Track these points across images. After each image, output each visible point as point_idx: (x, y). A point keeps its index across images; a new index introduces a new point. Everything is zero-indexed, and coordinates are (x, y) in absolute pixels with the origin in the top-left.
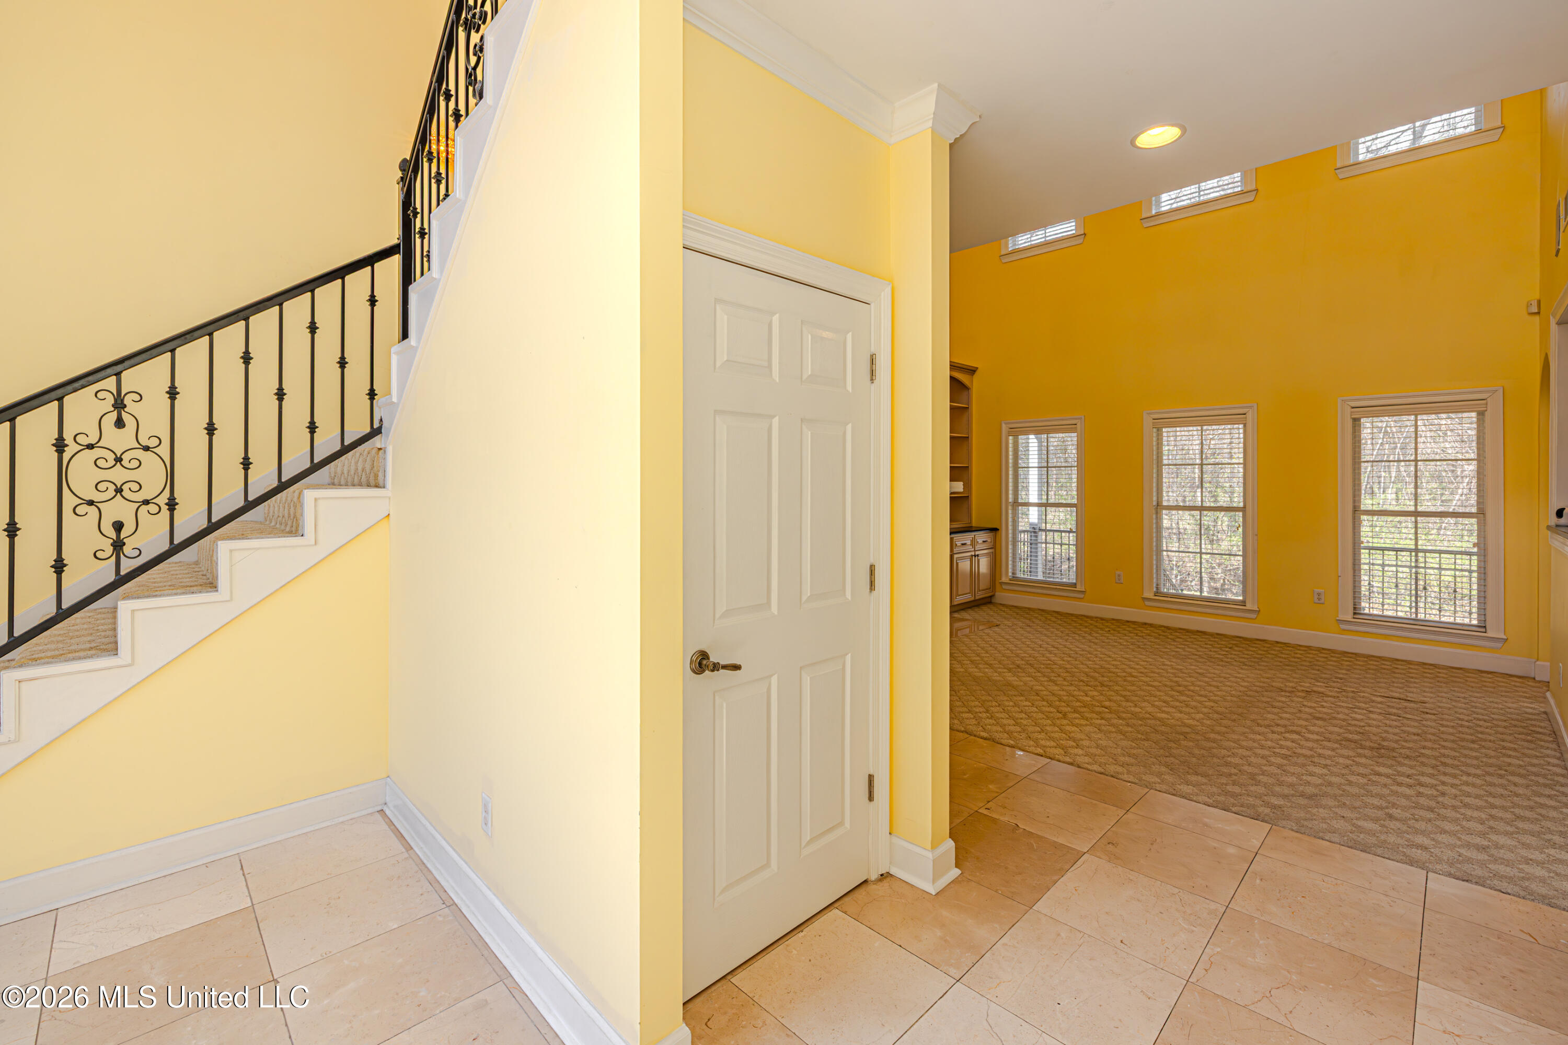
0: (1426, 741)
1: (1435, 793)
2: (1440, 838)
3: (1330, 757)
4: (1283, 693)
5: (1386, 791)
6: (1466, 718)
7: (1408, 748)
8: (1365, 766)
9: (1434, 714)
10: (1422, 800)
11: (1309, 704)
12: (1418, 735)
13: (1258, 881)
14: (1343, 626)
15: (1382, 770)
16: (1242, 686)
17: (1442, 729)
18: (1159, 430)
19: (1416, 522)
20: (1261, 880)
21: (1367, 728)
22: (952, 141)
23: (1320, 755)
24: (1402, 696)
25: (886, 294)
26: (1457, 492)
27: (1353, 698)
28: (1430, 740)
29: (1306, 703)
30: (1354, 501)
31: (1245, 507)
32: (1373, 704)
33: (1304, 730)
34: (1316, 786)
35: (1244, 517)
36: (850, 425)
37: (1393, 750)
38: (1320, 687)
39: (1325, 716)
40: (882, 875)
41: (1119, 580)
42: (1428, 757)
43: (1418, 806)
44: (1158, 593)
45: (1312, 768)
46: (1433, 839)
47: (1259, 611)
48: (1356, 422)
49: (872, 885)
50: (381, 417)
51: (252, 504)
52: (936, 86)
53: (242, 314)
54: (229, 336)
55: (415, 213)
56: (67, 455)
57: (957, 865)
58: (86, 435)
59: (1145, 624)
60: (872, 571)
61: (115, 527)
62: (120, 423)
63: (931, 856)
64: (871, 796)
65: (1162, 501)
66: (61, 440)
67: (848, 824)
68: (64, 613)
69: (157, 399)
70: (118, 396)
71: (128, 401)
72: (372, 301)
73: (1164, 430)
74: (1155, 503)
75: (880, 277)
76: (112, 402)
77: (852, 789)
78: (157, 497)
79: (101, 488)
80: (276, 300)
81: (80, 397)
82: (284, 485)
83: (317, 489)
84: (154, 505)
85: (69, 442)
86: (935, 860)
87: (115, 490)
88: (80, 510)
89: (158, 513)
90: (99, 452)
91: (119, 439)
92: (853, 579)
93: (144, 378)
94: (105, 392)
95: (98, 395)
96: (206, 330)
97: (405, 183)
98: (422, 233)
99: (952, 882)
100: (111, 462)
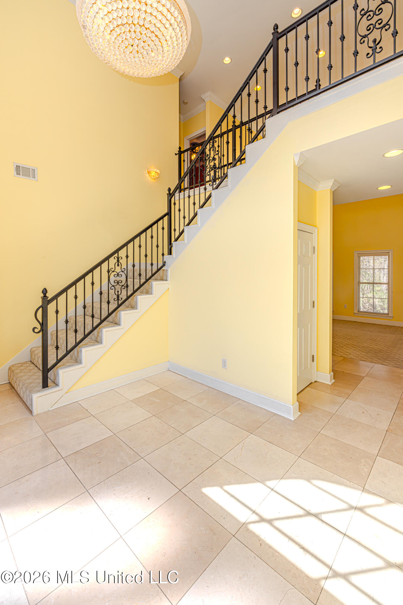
16: (392, 339)
18: (359, 257)
22: (333, 191)
25: (316, 231)
31: (388, 283)
35: (388, 286)
36: (310, 265)
40: (315, 381)
41: (346, 307)
44: (359, 311)
47: (393, 317)
49: (313, 383)
50: (165, 261)
51: (141, 286)
52: (334, 180)
53: (139, 235)
54: (137, 241)
55: (175, 204)
56: (110, 274)
57: (334, 379)
58: (113, 269)
59: (355, 322)
60: (314, 303)
61: (118, 292)
62: (118, 265)
63: (329, 375)
64: (313, 361)
65: (360, 281)
66: (109, 270)
67: (309, 367)
68: (109, 315)
69: (124, 259)
70: (118, 258)
71: (120, 259)
72: (163, 229)
73: (361, 257)
74: (358, 282)
75: (315, 226)
76: (117, 259)
77: (310, 358)
78: (124, 284)
79: (115, 282)
80: (145, 230)
81: (111, 259)
82: (147, 280)
83: (154, 281)
84: (124, 287)
85: (110, 270)
86: (331, 377)
87: (118, 283)
88: (112, 288)
89: (125, 288)
90: (115, 273)
91: (118, 269)
92: (310, 305)
93: (122, 253)
94: (116, 258)
95: (114, 259)
96: (133, 240)
97: (171, 195)
98: (179, 210)
99: (334, 382)
100: (117, 275)
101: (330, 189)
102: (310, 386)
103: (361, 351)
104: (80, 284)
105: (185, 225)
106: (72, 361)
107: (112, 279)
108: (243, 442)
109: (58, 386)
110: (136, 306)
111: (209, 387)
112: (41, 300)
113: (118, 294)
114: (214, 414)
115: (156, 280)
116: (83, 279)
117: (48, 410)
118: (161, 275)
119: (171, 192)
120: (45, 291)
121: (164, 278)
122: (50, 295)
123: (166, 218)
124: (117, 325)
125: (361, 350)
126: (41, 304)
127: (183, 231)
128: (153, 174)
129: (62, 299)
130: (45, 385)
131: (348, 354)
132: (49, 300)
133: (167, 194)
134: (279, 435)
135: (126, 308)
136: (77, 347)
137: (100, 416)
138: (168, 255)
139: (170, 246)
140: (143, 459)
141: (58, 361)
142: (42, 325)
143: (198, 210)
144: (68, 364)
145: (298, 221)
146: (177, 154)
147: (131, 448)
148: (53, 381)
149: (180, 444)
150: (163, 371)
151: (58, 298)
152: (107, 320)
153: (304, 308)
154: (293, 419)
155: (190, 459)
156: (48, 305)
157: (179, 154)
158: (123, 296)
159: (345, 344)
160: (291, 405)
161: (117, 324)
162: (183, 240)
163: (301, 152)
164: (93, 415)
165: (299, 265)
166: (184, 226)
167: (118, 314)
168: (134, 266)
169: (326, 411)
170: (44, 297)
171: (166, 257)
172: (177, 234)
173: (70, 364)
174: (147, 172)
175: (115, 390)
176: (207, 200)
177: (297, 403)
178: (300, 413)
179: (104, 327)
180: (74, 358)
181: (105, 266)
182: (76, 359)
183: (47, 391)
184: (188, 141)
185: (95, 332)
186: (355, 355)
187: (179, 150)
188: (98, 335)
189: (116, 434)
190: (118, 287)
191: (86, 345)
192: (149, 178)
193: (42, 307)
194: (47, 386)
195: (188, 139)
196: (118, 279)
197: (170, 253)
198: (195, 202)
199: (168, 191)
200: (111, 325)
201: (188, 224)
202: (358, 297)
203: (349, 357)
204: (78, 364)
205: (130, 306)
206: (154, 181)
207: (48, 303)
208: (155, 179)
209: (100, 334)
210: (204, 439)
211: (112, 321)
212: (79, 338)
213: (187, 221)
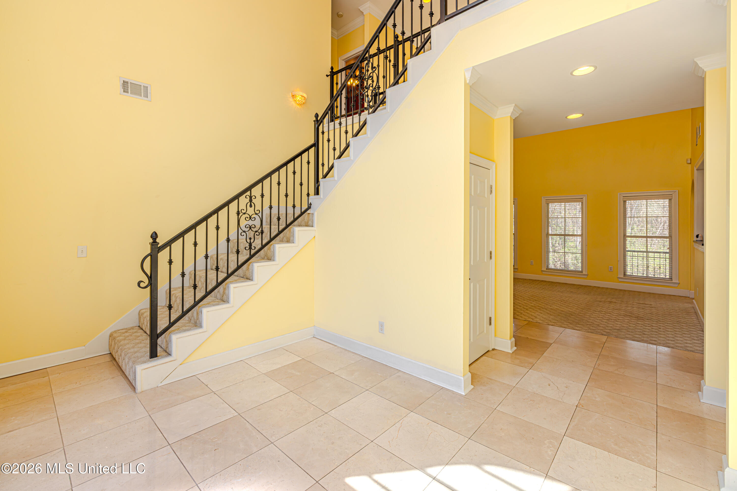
0: (653, 315)
1: (657, 328)
2: (660, 338)
3: (622, 320)
4: (601, 302)
5: (642, 328)
6: (666, 309)
7: (647, 317)
8: (634, 322)
9: (655, 308)
10: (653, 330)
11: (612, 305)
12: (650, 313)
13: (607, 348)
14: (620, 280)
15: (639, 323)
16: (586, 300)
17: (658, 312)
18: (548, 204)
19: (647, 240)
20: (608, 348)
21: (633, 312)
22: (514, 118)
23: (618, 319)
24: (643, 303)
25: (494, 166)
26: (659, 229)
27: (626, 303)
28: (654, 315)
29: (610, 305)
30: (624, 232)
31: (582, 234)
32: (634, 305)
33: (611, 313)
34: (619, 327)
35: (582, 238)
36: (486, 208)
37: (642, 317)
38: (614, 300)
39: (618, 309)
40: (493, 349)
41: (532, 263)
42: (654, 319)
43: (652, 331)
44: (548, 268)
45: (616, 323)
46: (658, 339)
47: (588, 275)
48: (625, 202)
49: (491, 352)
50: (310, 203)
51: (280, 232)
52: (514, 105)
53: (278, 169)
54: (275, 176)
55: (323, 133)
56: (240, 216)
57: (515, 346)
58: (244, 210)
59: (543, 281)
60: (491, 253)
61: (250, 239)
62: (251, 206)
63: (510, 342)
64: (490, 324)
65: (549, 232)
66: (238, 211)
67: (485, 332)
68: (239, 267)
69: (259, 198)
70: (251, 197)
71: (253, 199)
72: (308, 163)
73: (550, 204)
74: (546, 233)
75: (493, 161)
76: (249, 199)
77: (486, 321)
78: (258, 230)
79: (247, 227)
80: (286, 164)
81: (242, 198)
82: (287, 226)
83: (297, 227)
84: (258, 233)
85: (240, 212)
86: (511, 343)
87: (250, 228)
88: (242, 234)
89: (259, 235)
90: (246, 215)
91: (251, 211)
92: (487, 255)
93: (256, 191)
94: (247, 197)
95: (246, 197)
96: (269, 175)
97: (318, 122)
98: (329, 141)
99: (515, 350)
100: (249, 219)
101: (510, 116)
102: (486, 355)
103: (548, 314)
104: (201, 228)
105: (336, 158)
106: (191, 324)
107: (243, 223)
108: (401, 421)
109: (171, 355)
110: (273, 257)
111: (363, 357)
112: (149, 246)
113: (250, 242)
114: (368, 388)
115: (299, 226)
116: (205, 221)
117: (156, 386)
118: (306, 220)
119: (319, 119)
120: (154, 236)
121: (309, 223)
122: (161, 241)
123: (312, 151)
124: (249, 280)
125: (550, 313)
126: (149, 252)
127: (332, 167)
128: (298, 98)
129: (177, 246)
130: (153, 354)
131: (534, 317)
132: (159, 247)
133: (314, 121)
134: (446, 413)
135: (261, 260)
136: (197, 307)
137: (223, 392)
138: (315, 195)
139: (316, 185)
140: (273, 444)
141: (171, 324)
142: (150, 278)
143: (351, 139)
144: (184, 328)
145: (470, 153)
146: (329, 76)
147: (259, 431)
148: (165, 350)
149: (322, 425)
150: (308, 338)
151: (172, 245)
152: (236, 274)
153: (478, 259)
154: (464, 394)
155: (333, 443)
156: (158, 254)
157: (331, 75)
158: (257, 244)
159: (530, 306)
160: (462, 377)
161: (249, 278)
162: (333, 176)
163: (473, 67)
164: (213, 392)
165: (473, 207)
166: (334, 159)
167: (250, 267)
168: (271, 207)
169: (504, 383)
170: (153, 242)
171: (313, 198)
172: (326, 169)
173: (187, 328)
174: (291, 95)
175: (245, 361)
176: (361, 128)
177: (470, 374)
178: (473, 387)
179: (232, 282)
180: (193, 321)
181: (233, 206)
182: (196, 322)
183: (155, 362)
184: (343, 62)
185: (221, 288)
186: (542, 319)
187: (330, 70)
188: (224, 293)
189: (240, 414)
190: (251, 234)
191: (209, 305)
192: (293, 103)
193: (151, 255)
194: (156, 356)
195: (343, 60)
196: (250, 223)
197: (317, 192)
198: (347, 131)
199: (315, 117)
200: (241, 280)
201: (339, 157)
202: (547, 252)
203: (534, 321)
204: (197, 328)
205: (266, 258)
206: (300, 107)
207: (158, 250)
208: (301, 105)
209: (227, 292)
210: (352, 419)
211: (243, 276)
212: (199, 296)
213: (337, 153)
